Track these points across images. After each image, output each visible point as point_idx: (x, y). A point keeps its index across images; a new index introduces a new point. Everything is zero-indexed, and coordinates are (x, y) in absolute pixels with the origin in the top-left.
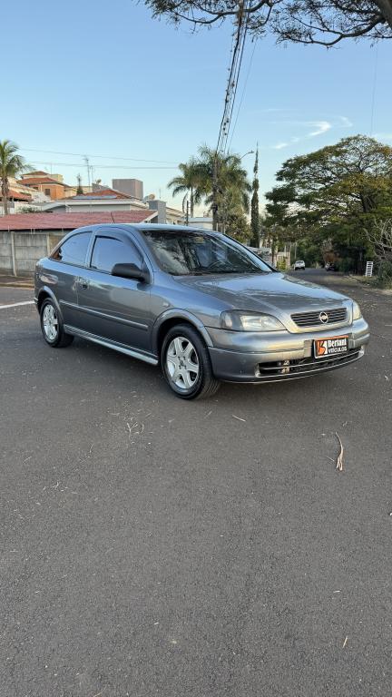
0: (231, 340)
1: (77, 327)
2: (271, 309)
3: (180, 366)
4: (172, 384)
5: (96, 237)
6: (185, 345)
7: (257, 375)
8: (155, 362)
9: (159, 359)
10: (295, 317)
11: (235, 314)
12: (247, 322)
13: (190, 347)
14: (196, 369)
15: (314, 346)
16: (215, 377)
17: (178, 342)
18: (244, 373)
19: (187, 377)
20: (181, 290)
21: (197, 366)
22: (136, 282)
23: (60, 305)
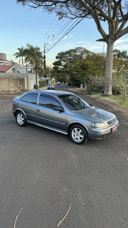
0: (94, 130)
1: (32, 121)
2: (102, 121)
3: (77, 135)
4: (73, 140)
5: (40, 95)
6: (78, 130)
7: (101, 138)
8: (67, 134)
9: (68, 133)
10: (107, 122)
11: (95, 123)
12: (98, 125)
13: (81, 131)
14: (83, 137)
15: (112, 129)
16: (89, 139)
17: (76, 129)
18: (98, 138)
19: (79, 138)
20: (76, 115)
21: (83, 136)
22: (59, 111)
23: (26, 114)
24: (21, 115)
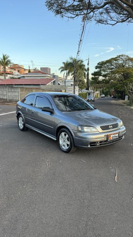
0: (80, 135)
1: (29, 125)
2: (93, 124)
3: (64, 141)
4: (61, 147)
5: (37, 96)
6: (65, 135)
7: (89, 146)
8: (55, 139)
9: (57, 139)
10: (101, 127)
11: (82, 126)
12: (86, 129)
13: (67, 136)
14: (69, 143)
15: (107, 137)
16: (75, 146)
17: (63, 134)
18: (85, 146)
19: (66, 145)
20: (65, 117)
22: (50, 113)
23: (24, 118)
24: (22, 118)
